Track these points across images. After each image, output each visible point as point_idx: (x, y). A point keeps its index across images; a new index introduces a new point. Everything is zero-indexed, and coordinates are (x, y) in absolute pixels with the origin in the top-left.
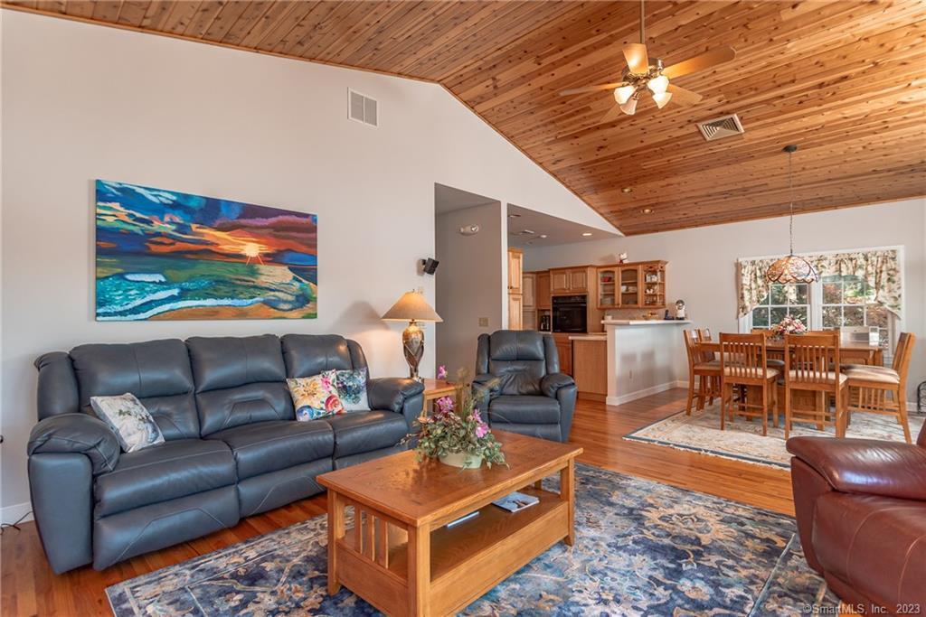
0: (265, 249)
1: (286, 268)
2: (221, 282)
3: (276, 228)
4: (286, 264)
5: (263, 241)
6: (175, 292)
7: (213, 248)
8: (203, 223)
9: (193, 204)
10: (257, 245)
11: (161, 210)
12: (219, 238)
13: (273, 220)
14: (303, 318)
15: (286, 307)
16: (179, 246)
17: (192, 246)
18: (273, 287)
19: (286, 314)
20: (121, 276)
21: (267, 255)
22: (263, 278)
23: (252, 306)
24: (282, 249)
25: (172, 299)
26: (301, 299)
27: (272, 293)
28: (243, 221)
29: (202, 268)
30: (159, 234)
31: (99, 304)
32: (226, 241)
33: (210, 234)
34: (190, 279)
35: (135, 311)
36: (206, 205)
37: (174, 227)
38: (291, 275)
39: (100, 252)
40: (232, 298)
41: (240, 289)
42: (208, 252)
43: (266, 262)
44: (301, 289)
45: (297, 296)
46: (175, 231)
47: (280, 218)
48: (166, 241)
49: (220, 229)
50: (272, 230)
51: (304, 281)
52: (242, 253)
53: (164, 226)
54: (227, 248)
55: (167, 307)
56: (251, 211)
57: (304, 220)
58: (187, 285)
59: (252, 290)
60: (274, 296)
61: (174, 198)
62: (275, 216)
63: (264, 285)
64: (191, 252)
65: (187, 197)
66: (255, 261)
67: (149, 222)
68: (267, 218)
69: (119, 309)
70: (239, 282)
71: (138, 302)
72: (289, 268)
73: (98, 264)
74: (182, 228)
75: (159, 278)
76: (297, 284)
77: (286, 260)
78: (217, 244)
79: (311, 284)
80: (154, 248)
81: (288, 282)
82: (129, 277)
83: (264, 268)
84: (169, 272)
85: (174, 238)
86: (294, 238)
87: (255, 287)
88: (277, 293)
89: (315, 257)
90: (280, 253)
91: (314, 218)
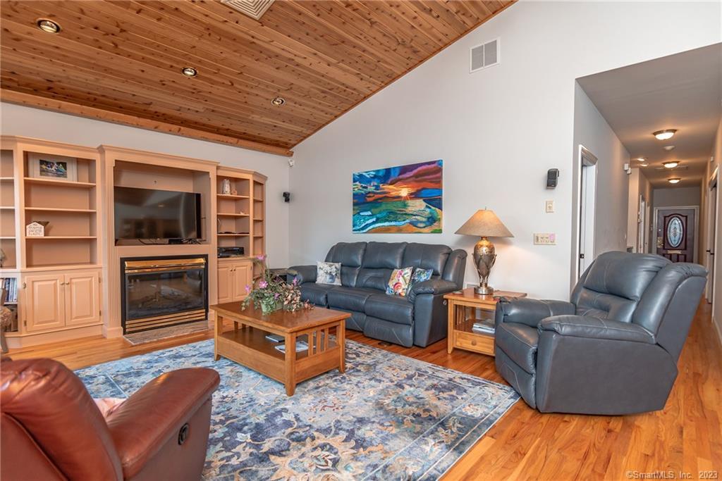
0: (412, 191)
1: (421, 200)
2: (392, 212)
3: (416, 176)
4: (421, 198)
5: (410, 186)
6: (374, 219)
7: (387, 195)
8: (384, 183)
9: (381, 174)
10: (406, 189)
11: (369, 181)
12: (390, 189)
13: (415, 171)
14: (432, 232)
15: (422, 225)
16: (377, 196)
17: (381, 196)
18: (415, 213)
19: (422, 230)
20: (359, 213)
21: (411, 194)
22: (410, 209)
23: (404, 226)
24: (420, 188)
25: (374, 223)
26: (430, 220)
27: (414, 217)
28: (401, 177)
29: (384, 207)
30: (369, 193)
31: (354, 226)
32: (393, 190)
33: (387, 188)
34: (380, 213)
35: (363, 229)
36: (386, 173)
37: (374, 188)
38: (425, 204)
39: (355, 204)
40: (396, 221)
41: (399, 216)
42: (386, 198)
43: (411, 198)
44: (430, 213)
45: (429, 218)
47: (420, 169)
48: (372, 195)
49: (391, 184)
50: (414, 178)
51: (433, 208)
52: (400, 195)
53: (371, 189)
54: (393, 194)
55: (371, 227)
56: (404, 170)
57: (433, 166)
58: (378, 215)
59: (404, 216)
60: (415, 219)
61: (374, 173)
62: (415, 168)
63: (411, 213)
64: (381, 199)
65: (378, 171)
66: (406, 198)
67: (366, 188)
68: (411, 171)
69: (358, 228)
70: (398, 212)
71: (363, 225)
72: (424, 201)
73: (354, 209)
74: (377, 187)
75: (369, 213)
76: (428, 210)
77: (423, 195)
78: (389, 193)
79: (437, 209)
80: (369, 199)
81: (423, 209)
82: (362, 214)
83: (410, 202)
84: (373, 210)
85: (373, 193)
86: (425, 180)
87: (406, 214)
88: (417, 217)
89: (440, 189)
90: (419, 191)
91: (440, 163)
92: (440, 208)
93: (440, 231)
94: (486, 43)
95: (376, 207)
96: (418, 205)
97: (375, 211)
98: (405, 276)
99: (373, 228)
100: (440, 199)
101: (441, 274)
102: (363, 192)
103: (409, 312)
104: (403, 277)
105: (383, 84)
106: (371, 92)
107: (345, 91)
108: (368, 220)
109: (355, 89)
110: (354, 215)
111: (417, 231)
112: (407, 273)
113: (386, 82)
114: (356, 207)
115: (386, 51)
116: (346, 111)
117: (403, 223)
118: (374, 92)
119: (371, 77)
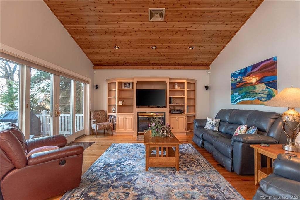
0: (258, 79)
1: (263, 84)
2: (248, 92)
3: (260, 70)
4: (263, 82)
5: (257, 76)
6: (240, 97)
7: (246, 83)
8: (244, 76)
9: (243, 71)
10: (255, 78)
11: (237, 76)
13: (260, 67)
15: (264, 99)
16: (241, 84)
17: (243, 83)
18: (260, 92)
19: (264, 102)
20: (233, 94)
21: (258, 81)
22: (257, 90)
23: (254, 100)
24: (262, 77)
25: (240, 99)
26: (269, 96)
27: (260, 95)
28: (252, 71)
29: (244, 89)
30: (238, 82)
31: (231, 101)
32: (247, 79)
35: (235, 102)
36: (245, 70)
38: (265, 86)
39: (232, 89)
40: (250, 97)
41: (252, 94)
42: (245, 84)
43: (258, 83)
44: (269, 92)
45: (268, 95)
46: (240, 80)
47: (262, 65)
48: (238, 83)
49: (247, 76)
51: (270, 88)
52: (252, 82)
53: (238, 80)
54: (249, 82)
55: (239, 101)
56: (254, 67)
57: (269, 61)
58: (242, 95)
59: (254, 94)
60: (260, 96)
61: (239, 71)
62: (260, 65)
63: (258, 92)
64: (243, 85)
65: (241, 70)
66: (255, 84)
67: (236, 80)
68: (258, 67)
69: (233, 101)
70: (251, 92)
71: (235, 100)
72: (265, 84)
73: (231, 92)
74: (241, 79)
75: (238, 93)
76: (267, 90)
77: (264, 81)
78: (247, 81)
79: (273, 89)
80: (238, 86)
81: (264, 89)
82: (234, 94)
83: (257, 86)
84: (239, 92)
85: (240, 82)
86: (265, 71)
87: (255, 93)
88: (261, 95)
89: (275, 76)
90: (262, 79)
91: (274, 59)
92: (276, 89)
95: (241, 90)
96: (262, 88)
97: (241, 92)
98: (241, 130)
99: (239, 102)
101: (268, 132)
102: (235, 82)
104: (240, 130)
105: (243, 22)
106: (238, 29)
107: (221, 33)
108: (237, 97)
110: (231, 95)
111: (261, 103)
112: (243, 128)
115: (232, 5)
116: (228, 42)
117: (254, 98)
118: (240, 28)
119: (232, 21)
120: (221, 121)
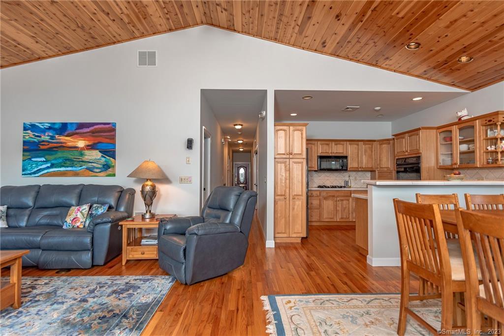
0: (87, 143)
1: (97, 151)
2: (68, 159)
3: (93, 132)
4: (97, 149)
5: (87, 139)
6: (49, 165)
7: (63, 145)
8: (61, 134)
9: (57, 126)
10: (83, 141)
11: (44, 131)
12: (67, 140)
13: (92, 128)
14: (107, 176)
15: (98, 171)
16: (51, 145)
17: (55, 145)
18: (91, 161)
20: (30, 159)
21: (88, 146)
22: (86, 157)
23: (81, 171)
24: (96, 142)
25: (48, 168)
26: (105, 167)
27: (91, 164)
28: (77, 131)
29: (59, 154)
30: (43, 141)
31: (23, 170)
32: (69, 141)
33: (62, 138)
34: (55, 159)
35: (35, 173)
36: (62, 126)
37: (49, 138)
38: (100, 154)
39: (24, 150)
40: (72, 167)
41: (76, 163)
42: (62, 147)
43: (87, 149)
44: (105, 161)
45: (104, 165)
46: (49, 139)
47: (96, 127)
48: (46, 143)
49: (68, 136)
50: (90, 134)
51: (107, 157)
52: (77, 146)
53: (45, 138)
54: (70, 144)
55: (45, 171)
56: (81, 126)
57: (107, 126)
58: (54, 162)
60: (92, 165)
61: (49, 125)
62: (93, 126)
63: (87, 160)
64: (56, 147)
65: (54, 124)
66: (83, 149)
67: (40, 137)
68: (88, 128)
69: (29, 172)
70: (75, 160)
71: (36, 169)
72: (100, 151)
73: (23, 155)
74: (52, 138)
75: (43, 159)
76: (103, 159)
77: (99, 148)
78: (66, 143)
79: (111, 159)
80: (42, 147)
81: (99, 158)
83: (87, 152)
84: (47, 157)
85: (49, 142)
86: (101, 136)
87: (82, 161)
88: (93, 164)
89: (114, 144)
90: (95, 144)
91: (114, 125)
92: (114, 158)
93: (114, 175)
94: (149, 51)
96: (94, 155)
98: (83, 211)
99: (48, 172)
100: (114, 152)
101: (115, 207)
102: (35, 140)
103: (88, 240)
104: (81, 212)
108: (42, 165)
109: (28, 48)
110: (23, 161)
111: (93, 175)
112: (85, 209)
113: (63, 51)
114: (25, 153)
117: (80, 168)
119: (47, 43)
120: (8, 208)
